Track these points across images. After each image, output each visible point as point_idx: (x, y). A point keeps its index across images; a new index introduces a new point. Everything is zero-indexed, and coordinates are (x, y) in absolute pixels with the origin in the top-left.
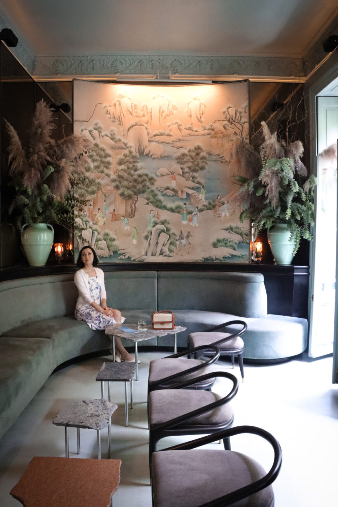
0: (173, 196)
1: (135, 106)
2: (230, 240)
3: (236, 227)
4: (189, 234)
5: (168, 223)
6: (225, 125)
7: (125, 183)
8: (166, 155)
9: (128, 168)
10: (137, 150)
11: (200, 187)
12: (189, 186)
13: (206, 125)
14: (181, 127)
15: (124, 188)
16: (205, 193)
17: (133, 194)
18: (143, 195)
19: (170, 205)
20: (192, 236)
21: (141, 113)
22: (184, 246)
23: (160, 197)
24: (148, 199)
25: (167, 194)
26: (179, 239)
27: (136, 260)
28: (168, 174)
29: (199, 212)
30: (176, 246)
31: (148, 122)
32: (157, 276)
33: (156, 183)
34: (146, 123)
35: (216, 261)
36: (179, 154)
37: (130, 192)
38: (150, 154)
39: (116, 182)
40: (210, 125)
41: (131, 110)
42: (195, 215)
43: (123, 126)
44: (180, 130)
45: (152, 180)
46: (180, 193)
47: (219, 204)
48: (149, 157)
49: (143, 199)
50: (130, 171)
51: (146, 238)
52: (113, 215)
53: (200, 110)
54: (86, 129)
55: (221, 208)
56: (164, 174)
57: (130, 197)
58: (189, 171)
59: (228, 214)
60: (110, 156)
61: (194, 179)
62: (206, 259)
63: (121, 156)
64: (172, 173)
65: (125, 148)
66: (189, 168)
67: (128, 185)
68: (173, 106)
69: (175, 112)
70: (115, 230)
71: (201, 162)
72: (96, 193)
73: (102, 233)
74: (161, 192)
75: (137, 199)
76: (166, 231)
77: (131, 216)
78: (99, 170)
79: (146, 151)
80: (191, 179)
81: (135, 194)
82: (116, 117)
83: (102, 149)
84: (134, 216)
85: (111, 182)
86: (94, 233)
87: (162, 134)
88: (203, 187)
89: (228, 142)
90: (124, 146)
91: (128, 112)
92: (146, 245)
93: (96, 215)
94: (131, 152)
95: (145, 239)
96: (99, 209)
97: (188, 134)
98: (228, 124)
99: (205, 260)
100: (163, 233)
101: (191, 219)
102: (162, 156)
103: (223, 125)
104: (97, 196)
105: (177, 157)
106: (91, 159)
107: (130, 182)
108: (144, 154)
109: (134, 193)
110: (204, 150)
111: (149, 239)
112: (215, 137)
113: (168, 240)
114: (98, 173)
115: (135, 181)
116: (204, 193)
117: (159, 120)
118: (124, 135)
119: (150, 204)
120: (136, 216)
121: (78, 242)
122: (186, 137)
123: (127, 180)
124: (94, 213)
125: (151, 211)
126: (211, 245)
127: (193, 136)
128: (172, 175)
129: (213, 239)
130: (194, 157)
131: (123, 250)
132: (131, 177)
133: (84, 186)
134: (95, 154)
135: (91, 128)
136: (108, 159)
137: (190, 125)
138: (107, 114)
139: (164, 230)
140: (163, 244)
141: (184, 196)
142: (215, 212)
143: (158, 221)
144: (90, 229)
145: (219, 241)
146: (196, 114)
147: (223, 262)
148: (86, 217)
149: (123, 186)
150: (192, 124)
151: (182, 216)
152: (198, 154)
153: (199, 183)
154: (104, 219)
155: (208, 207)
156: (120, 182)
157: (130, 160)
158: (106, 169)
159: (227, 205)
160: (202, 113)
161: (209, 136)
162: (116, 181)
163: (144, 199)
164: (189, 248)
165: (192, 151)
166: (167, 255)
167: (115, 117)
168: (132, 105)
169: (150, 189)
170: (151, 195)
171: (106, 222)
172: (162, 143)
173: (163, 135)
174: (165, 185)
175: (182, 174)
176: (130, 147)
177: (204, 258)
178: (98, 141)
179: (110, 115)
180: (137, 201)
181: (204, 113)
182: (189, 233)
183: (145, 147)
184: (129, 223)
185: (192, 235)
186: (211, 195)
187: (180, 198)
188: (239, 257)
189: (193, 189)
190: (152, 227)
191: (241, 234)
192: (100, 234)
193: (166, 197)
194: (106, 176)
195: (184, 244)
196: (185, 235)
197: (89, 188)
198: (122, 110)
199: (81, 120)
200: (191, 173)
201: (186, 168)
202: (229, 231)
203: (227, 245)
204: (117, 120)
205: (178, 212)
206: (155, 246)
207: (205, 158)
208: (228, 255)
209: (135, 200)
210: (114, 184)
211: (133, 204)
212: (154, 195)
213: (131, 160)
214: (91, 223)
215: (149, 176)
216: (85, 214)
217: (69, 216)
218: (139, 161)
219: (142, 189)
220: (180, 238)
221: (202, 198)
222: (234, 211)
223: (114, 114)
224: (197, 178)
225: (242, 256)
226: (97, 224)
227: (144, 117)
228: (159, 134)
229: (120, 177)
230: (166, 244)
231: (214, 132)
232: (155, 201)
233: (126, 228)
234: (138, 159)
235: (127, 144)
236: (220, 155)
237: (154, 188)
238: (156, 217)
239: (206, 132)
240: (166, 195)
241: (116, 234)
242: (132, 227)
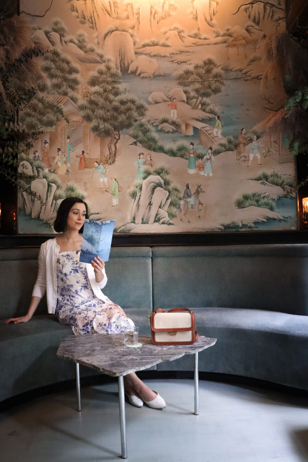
0: (174, 132)
1: (114, 3)
2: (264, 195)
3: (273, 174)
4: (199, 189)
5: (167, 173)
6: (248, 27)
7: (101, 112)
8: (162, 74)
9: (105, 91)
10: (119, 65)
11: (215, 118)
12: (197, 117)
13: (219, 30)
14: (182, 34)
15: (99, 120)
16: (222, 127)
17: (113, 129)
18: (128, 130)
19: (168, 146)
20: (204, 192)
21: (124, 14)
22: (192, 208)
23: (155, 135)
24: (135, 137)
25: (164, 129)
26: (183, 197)
27: (118, 229)
28: (165, 101)
29: (213, 155)
30: (179, 208)
31: (134, 27)
32: (151, 254)
33: (147, 113)
34: (131, 28)
35: (243, 230)
36: (181, 72)
37: (108, 126)
38: (138, 72)
39: (86, 110)
40: (225, 29)
41: (108, 8)
42: (208, 159)
43: (97, 30)
44: (181, 37)
45: (141, 109)
46: (183, 127)
47: (245, 141)
48: (136, 76)
49: (127, 136)
50: (107, 94)
51: (134, 195)
52: (81, 159)
53: (210, 10)
54: (40, 29)
55: (247, 147)
56: (159, 99)
57: (107, 133)
58: (196, 95)
59: (259, 156)
60: (76, 71)
61: (204, 107)
62: (227, 227)
63: (95, 73)
64: (171, 99)
65: (101, 61)
66: (197, 91)
67: (105, 116)
68: (171, 5)
69: (173, 13)
70: (85, 183)
71: (214, 82)
72: (55, 125)
73: (64, 187)
74: (155, 126)
75: (119, 136)
76: (163, 185)
77: (109, 162)
78: (60, 91)
79: (132, 68)
80: (200, 106)
81: (116, 128)
82: (86, 17)
83: (65, 60)
84: (114, 161)
85: (78, 110)
86: (51, 186)
87: (155, 44)
88: (218, 117)
89: (254, 50)
90: (98, 59)
91: (105, 11)
92: (132, 207)
93: (54, 158)
94: (109, 68)
95: (131, 198)
96: (59, 150)
97: (192, 44)
98: (253, 24)
99: (225, 228)
100: (159, 188)
101: (202, 167)
102: (155, 74)
103: (245, 27)
104: (56, 129)
105: (178, 76)
106: (47, 74)
107: (108, 111)
108: (129, 71)
109: (114, 127)
110: (218, 64)
111: (137, 198)
112: (234, 45)
113: (167, 199)
114: (58, 96)
115: (116, 109)
116: (220, 126)
117: (151, 24)
118: (98, 43)
119: (139, 144)
120: (117, 163)
121: (24, 199)
122: (190, 47)
123: (103, 108)
124: (52, 155)
125: (140, 155)
126: (234, 205)
127: (202, 46)
128: (171, 101)
129: (238, 196)
130: (203, 75)
131: (98, 214)
132: (109, 104)
133: (35, 112)
134: (53, 66)
135: (48, 28)
136: (74, 76)
137: (195, 31)
138: (73, 11)
139: (160, 183)
140: (159, 205)
141: (191, 132)
142: (239, 153)
143: (152, 170)
144: (45, 179)
145: (246, 198)
146: (204, 16)
147: (255, 229)
148: (37, 160)
149: (96, 117)
150: (199, 29)
151: (187, 161)
152: (209, 71)
153: (212, 112)
154: (67, 164)
155: (227, 147)
156: (92, 111)
157: (108, 79)
158: (71, 90)
159: (257, 141)
160: (214, 13)
161: (225, 45)
162: (86, 108)
163: (130, 137)
164: (200, 210)
165: (200, 67)
166: (166, 223)
167: (84, 16)
168: (110, 2)
169: (138, 123)
170: (140, 130)
171: (70, 171)
172: (155, 56)
173: (157, 45)
174: (161, 117)
175: (186, 101)
176: (108, 61)
177: (223, 225)
178: (59, 48)
179: (78, 12)
180: (119, 139)
181: (216, 13)
182: (199, 187)
183: (130, 62)
184: (106, 172)
185: (203, 190)
186: (232, 128)
187: (183, 135)
188: (280, 220)
189: (203, 121)
190: (142, 179)
191: (281, 185)
192: (61, 188)
193: (162, 134)
194: (71, 101)
195: (192, 205)
196: (193, 190)
197: (43, 116)
198: (95, 7)
199: (32, 13)
200: (200, 98)
201: (192, 91)
202: (262, 181)
203: (260, 203)
204: (89, 20)
205: (182, 156)
206: (147, 208)
207: (220, 76)
208: (262, 219)
209: (115, 138)
210: (82, 113)
211: (113, 144)
212: (145, 130)
213: (110, 79)
214: (46, 170)
215: (136, 103)
216: (37, 156)
217: (6, 151)
218: (121, 81)
219: (127, 123)
220: (186, 196)
221: (217, 133)
222: (269, 151)
223: (83, 12)
224: (208, 105)
225: (285, 219)
226: (55, 172)
227: (128, 20)
228: (151, 43)
229: (92, 102)
230: (164, 205)
231: (232, 39)
232: (146, 139)
233: (101, 180)
234: (120, 78)
235: (103, 56)
236: (242, 70)
237: (144, 120)
238: (148, 164)
239: (220, 39)
240: (163, 131)
241: (86, 189)
242: (112, 179)
